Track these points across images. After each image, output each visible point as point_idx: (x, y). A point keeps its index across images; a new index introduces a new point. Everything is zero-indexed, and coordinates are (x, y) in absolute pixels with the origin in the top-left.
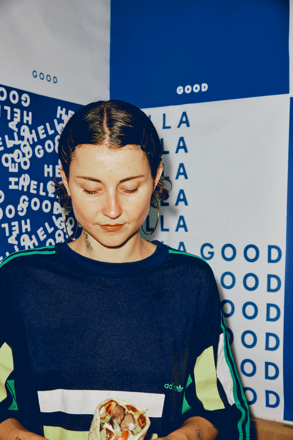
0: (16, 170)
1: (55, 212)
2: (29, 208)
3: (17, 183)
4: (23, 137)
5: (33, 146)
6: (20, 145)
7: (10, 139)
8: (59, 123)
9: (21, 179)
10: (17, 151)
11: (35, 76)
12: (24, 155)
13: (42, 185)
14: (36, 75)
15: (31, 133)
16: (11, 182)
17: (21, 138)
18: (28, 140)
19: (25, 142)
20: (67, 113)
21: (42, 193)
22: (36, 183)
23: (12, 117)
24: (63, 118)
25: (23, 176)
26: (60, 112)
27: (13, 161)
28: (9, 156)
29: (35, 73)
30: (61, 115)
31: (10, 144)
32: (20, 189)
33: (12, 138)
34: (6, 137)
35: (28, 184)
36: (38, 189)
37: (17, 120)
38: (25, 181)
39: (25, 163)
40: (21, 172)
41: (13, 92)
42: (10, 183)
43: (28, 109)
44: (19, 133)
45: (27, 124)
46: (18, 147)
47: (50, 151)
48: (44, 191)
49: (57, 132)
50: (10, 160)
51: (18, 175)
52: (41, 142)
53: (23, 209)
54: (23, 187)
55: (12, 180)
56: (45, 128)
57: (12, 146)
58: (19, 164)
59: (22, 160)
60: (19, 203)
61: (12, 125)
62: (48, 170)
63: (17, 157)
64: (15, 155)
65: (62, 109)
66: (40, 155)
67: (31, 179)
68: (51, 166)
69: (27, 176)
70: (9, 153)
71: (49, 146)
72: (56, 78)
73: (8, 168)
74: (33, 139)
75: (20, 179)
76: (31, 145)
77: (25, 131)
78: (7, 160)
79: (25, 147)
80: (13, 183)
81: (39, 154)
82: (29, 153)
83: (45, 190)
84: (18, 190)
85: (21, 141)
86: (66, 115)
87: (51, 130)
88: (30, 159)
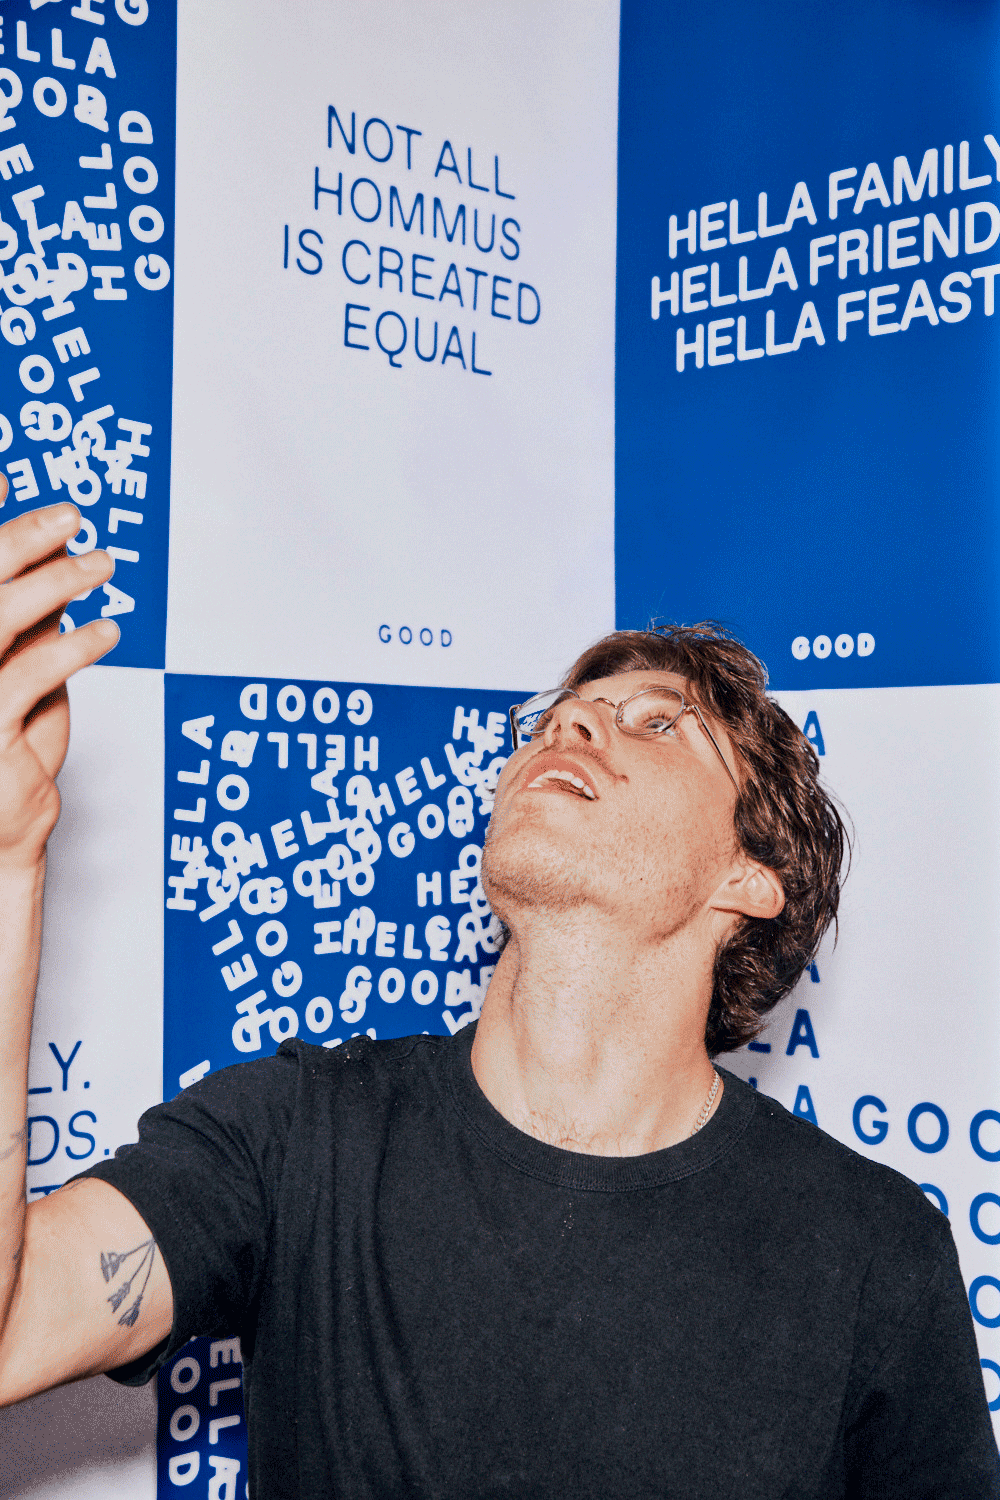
0: (335, 902)
1: (451, 1000)
2: (374, 998)
3: (337, 937)
4: (354, 808)
5: (382, 830)
6: (344, 832)
7: (315, 820)
8: (458, 754)
9: (350, 922)
10: (337, 850)
11: (386, 638)
12: (356, 857)
13: (410, 930)
14: (389, 637)
15: (377, 793)
16: (320, 936)
17: (348, 812)
18: (368, 815)
19: (361, 820)
20: (483, 722)
21: (411, 953)
22: (393, 927)
23: (322, 759)
24: (470, 738)
25: (355, 914)
26: (463, 720)
27: (326, 878)
28: (314, 867)
29: (385, 632)
30: (465, 730)
31: (315, 833)
32: (347, 950)
33: (321, 816)
34: (306, 816)
35: (370, 933)
36: (398, 945)
37: (335, 765)
38: (362, 925)
39: (361, 879)
40: (350, 902)
41: (321, 694)
42: (318, 939)
43: (366, 731)
44: (341, 801)
45: (366, 771)
46: (340, 838)
47: (431, 834)
48: (416, 946)
49: (455, 778)
50: (316, 878)
51: (339, 914)
52: (408, 814)
53: (355, 1003)
54: (355, 943)
55: (324, 929)
56: (419, 775)
57: (322, 837)
58: (344, 883)
59: (351, 871)
60: (343, 988)
61: (322, 783)
62: (427, 887)
63: (338, 864)
64: (330, 862)
65: (467, 714)
66: (403, 850)
67: (379, 919)
68: (437, 876)
69: (366, 914)
70: (312, 859)
71: (431, 821)
72: (446, 631)
73: (311, 899)
74: (383, 810)
75: (347, 922)
76: (376, 828)
77: (360, 791)
78: (307, 878)
79: (359, 835)
80: (326, 938)
81: (401, 845)
82: (370, 850)
83: (420, 942)
84: (341, 954)
85: (347, 820)
86: (481, 728)
87: (436, 774)
88: (374, 866)
